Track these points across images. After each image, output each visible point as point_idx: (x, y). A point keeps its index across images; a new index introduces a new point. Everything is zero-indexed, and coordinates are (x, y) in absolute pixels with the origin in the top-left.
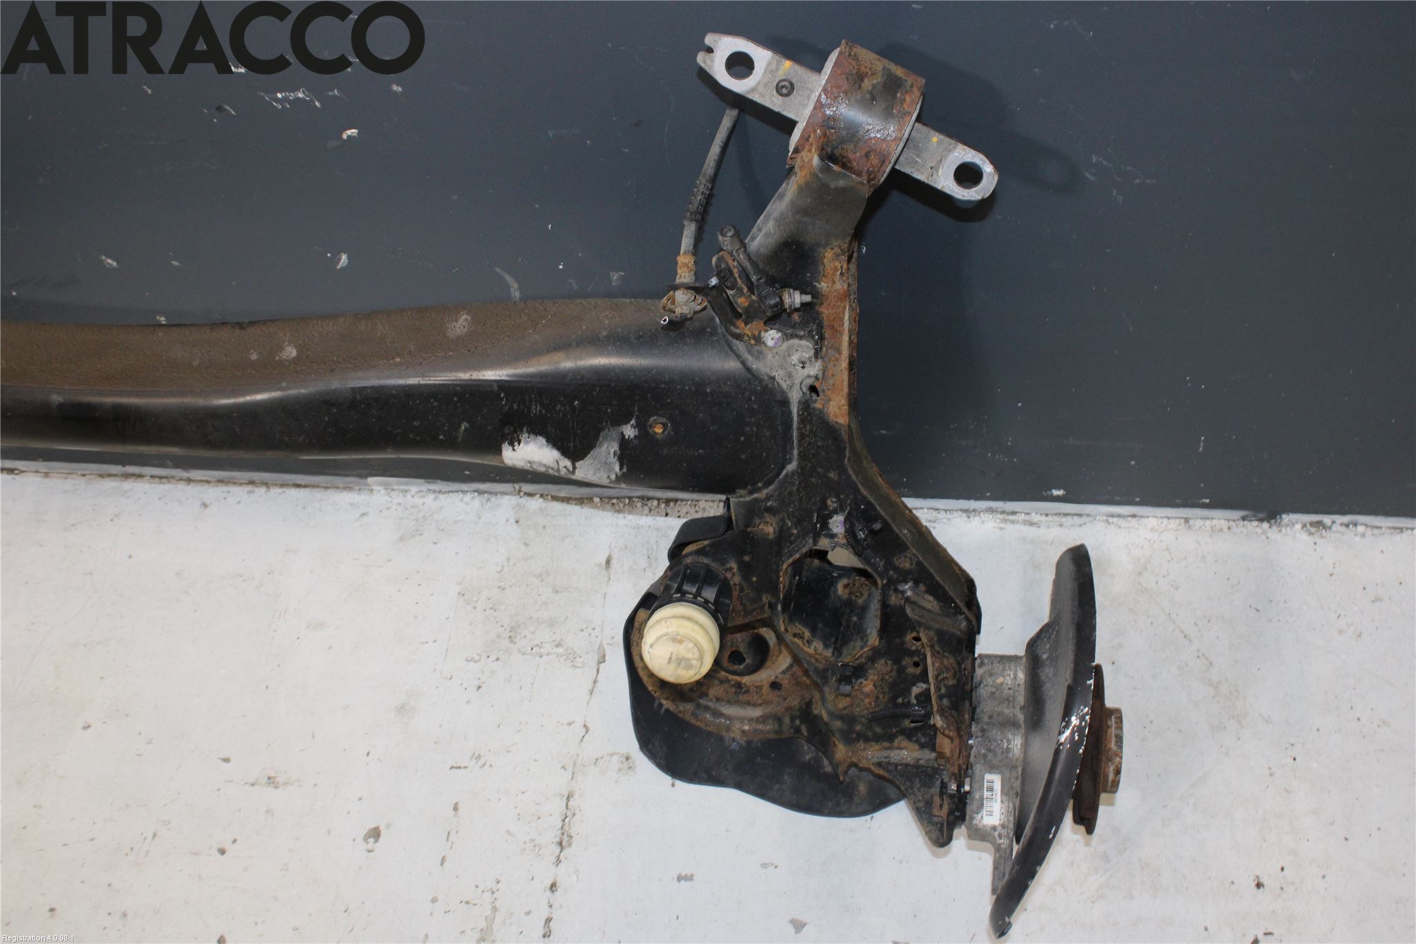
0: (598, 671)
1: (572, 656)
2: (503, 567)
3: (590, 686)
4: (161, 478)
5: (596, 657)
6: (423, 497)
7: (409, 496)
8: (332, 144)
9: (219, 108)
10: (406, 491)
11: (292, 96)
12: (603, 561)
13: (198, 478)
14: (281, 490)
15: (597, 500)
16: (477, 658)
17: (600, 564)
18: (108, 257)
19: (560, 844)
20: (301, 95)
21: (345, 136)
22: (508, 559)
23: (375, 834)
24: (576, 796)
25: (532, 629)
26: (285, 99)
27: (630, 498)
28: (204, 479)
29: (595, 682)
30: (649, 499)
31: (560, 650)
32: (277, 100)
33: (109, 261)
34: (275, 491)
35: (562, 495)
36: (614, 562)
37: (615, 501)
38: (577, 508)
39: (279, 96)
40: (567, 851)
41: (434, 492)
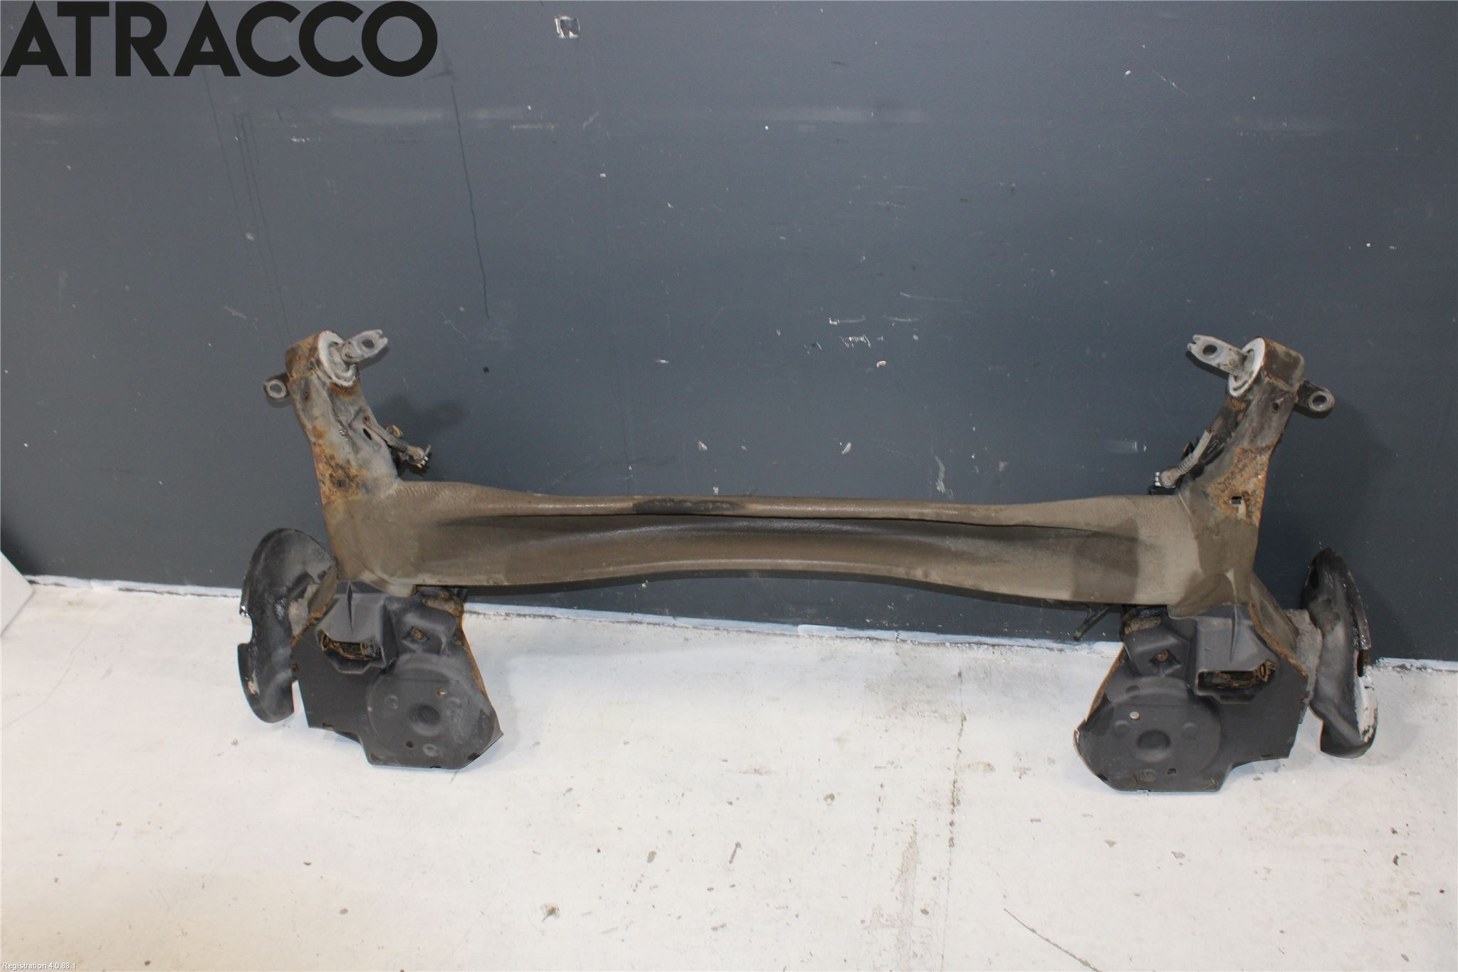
0: (962, 725)
1: (944, 718)
2: (892, 674)
3: (959, 731)
4: (654, 624)
5: (960, 718)
6: (833, 640)
7: (824, 639)
8: (869, 370)
9: (814, 345)
10: (822, 637)
11: (857, 339)
12: (957, 674)
13: (681, 625)
14: (737, 634)
15: (947, 644)
16: (882, 716)
17: (955, 676)
18: (702, 442)
19: (953, 804)
20: (862, 339)
21: (878, 365)
22: (895, 672)
23: (832, 797)
24: (959, 781)
25: (916, 704)
26: (853, 341)
27: (969, 643)
28: (684, 625)
29: (962, 730)
30: (981, 644)
31: (936, 715)
32: (848, 342)
33: (703, 445)
34: (733, 634)
35: (926, 641)
36: (963, 675)
37: (959, 645)
38: (936, 649)
39: (850, 339)
40: (958, 807)
41: (841, 637)
